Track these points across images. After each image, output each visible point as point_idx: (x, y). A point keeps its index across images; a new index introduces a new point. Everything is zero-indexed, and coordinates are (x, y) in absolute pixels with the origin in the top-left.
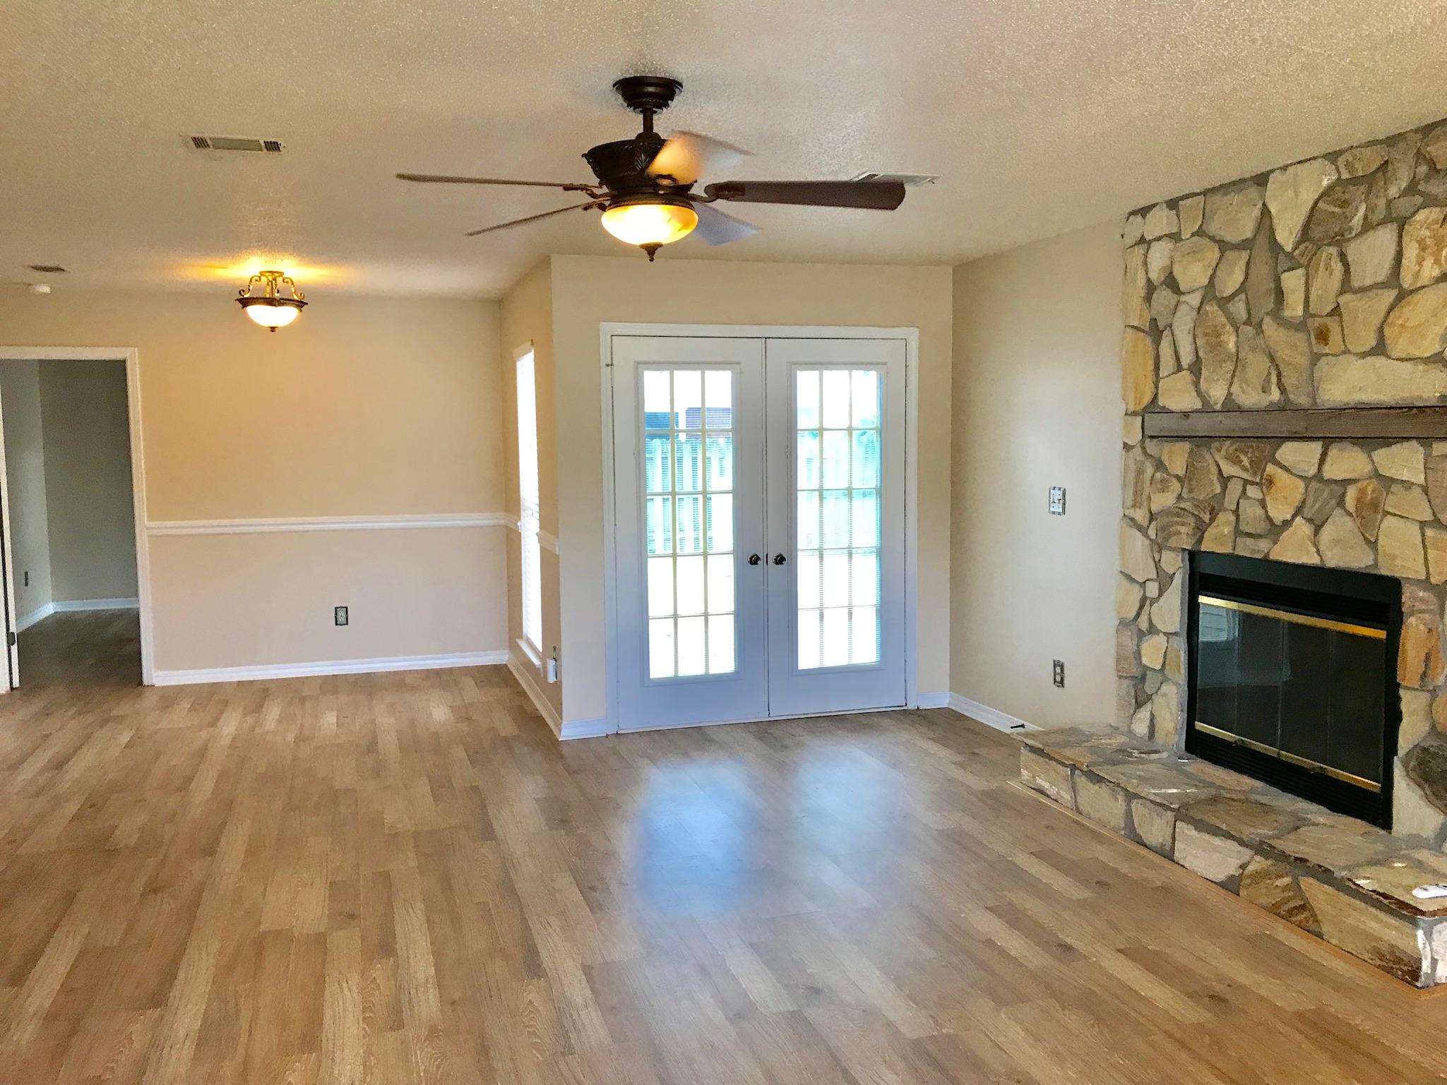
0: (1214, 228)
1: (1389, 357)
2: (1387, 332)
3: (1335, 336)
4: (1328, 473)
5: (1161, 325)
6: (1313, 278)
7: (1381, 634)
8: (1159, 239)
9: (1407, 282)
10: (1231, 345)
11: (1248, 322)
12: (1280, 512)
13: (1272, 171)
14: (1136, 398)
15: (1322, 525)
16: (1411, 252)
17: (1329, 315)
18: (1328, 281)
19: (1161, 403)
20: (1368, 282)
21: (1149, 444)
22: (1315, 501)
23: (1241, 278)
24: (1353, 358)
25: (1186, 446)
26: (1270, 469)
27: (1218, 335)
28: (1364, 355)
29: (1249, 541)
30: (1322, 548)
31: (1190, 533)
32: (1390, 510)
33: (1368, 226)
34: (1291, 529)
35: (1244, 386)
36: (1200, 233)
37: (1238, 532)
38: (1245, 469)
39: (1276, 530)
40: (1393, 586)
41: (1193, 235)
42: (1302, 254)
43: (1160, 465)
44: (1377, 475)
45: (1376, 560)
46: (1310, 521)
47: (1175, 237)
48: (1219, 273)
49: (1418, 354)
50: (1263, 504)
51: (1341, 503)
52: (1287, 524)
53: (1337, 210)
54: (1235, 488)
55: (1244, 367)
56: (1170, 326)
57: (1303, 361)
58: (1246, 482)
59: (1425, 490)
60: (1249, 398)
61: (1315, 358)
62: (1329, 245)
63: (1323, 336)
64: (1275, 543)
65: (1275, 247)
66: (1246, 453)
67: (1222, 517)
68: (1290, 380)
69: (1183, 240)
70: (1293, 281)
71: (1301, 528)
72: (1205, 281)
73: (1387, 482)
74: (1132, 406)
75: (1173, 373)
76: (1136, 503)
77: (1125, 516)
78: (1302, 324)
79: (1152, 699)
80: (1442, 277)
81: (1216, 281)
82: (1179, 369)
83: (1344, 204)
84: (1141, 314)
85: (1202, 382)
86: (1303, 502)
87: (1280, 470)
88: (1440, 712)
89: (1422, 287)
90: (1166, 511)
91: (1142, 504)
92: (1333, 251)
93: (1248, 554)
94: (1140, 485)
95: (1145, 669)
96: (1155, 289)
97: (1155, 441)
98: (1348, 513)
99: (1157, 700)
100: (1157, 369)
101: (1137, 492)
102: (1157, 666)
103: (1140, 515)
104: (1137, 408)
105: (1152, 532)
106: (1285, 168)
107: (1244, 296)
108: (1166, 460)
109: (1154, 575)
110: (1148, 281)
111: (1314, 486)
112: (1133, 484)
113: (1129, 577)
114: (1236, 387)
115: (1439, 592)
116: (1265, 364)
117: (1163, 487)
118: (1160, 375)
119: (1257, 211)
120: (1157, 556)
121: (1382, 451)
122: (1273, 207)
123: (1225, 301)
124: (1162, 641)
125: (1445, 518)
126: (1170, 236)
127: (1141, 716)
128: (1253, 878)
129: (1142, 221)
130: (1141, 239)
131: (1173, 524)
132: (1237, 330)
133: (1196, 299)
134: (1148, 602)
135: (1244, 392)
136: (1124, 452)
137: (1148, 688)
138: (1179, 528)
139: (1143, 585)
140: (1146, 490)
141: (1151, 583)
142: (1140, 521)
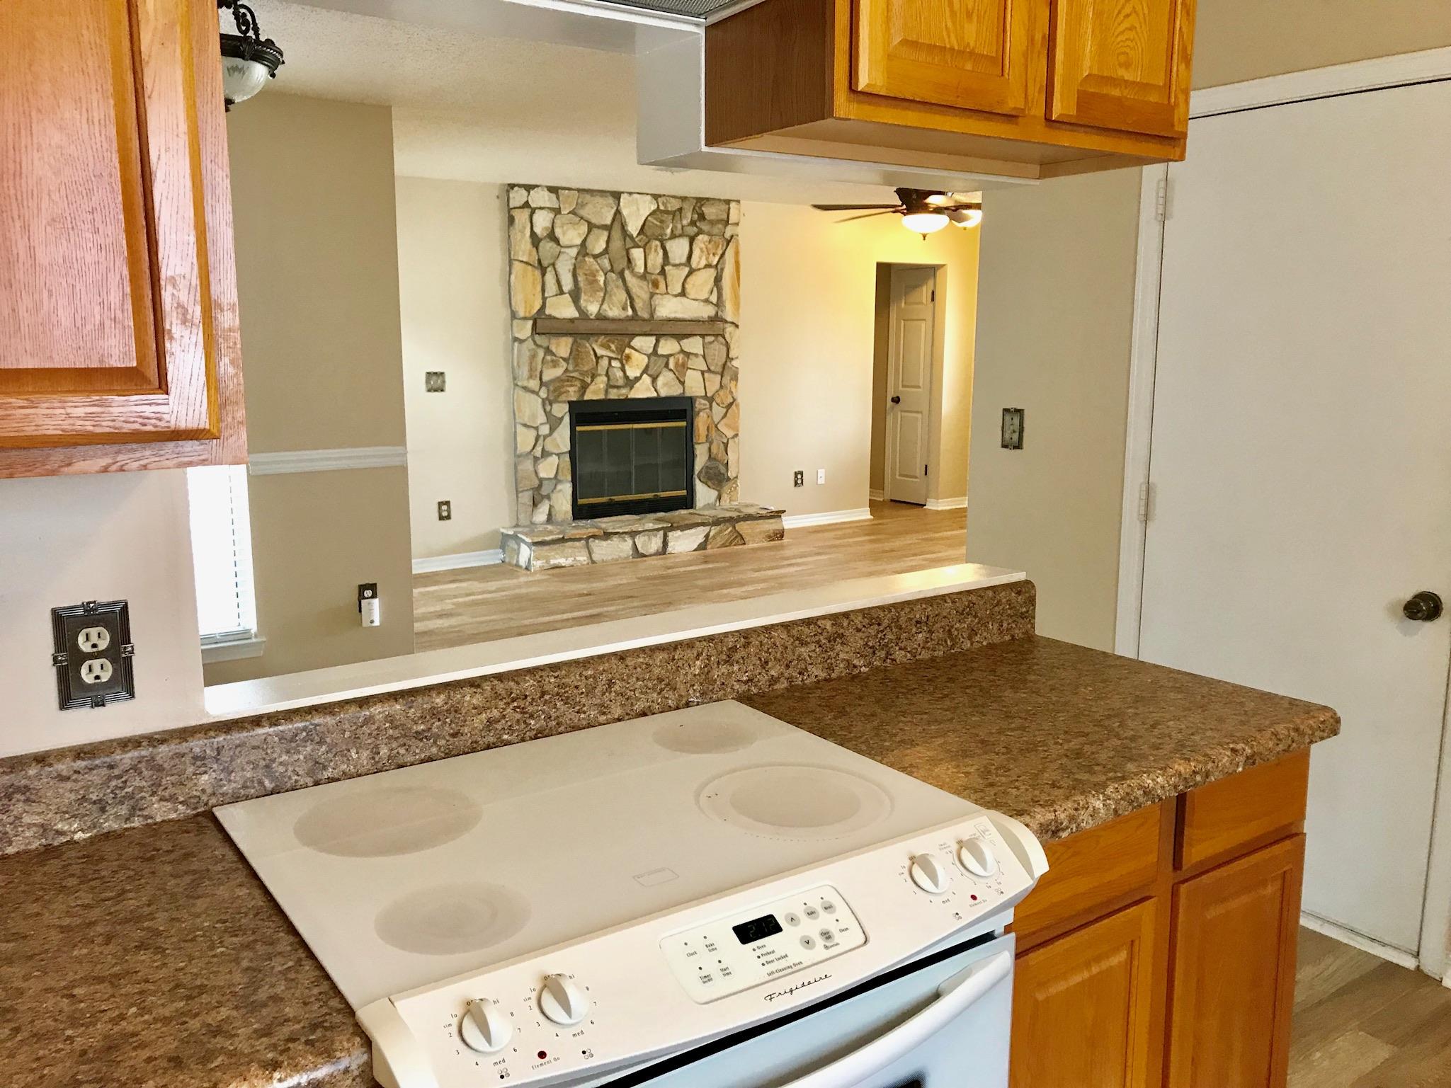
0: (583, 212)
1: (687, 298)
2: (687, 286)
3: (662, 285)
4: (660, 351)
5: (545, 263)
6: (648, 255)
7: (684, 424)
8: (541, 208)
9: (694, 266)
10: (602, 283)
11: (612, 270)
12: (632, 372)
13: (623, 193)
14: (526, 307)
15: (657, 376)
16: (696, 253)
17: (659, 274)
18: (656, 259)
19: (548, 312)
20: (677, 262)
21: (537, 337)
22: (655, 365)
23: (604, 246)
24: (671, 297)
25: (570, 340)
26: (628, 351)
27: (595, 276)
28: (676, 296)
29: (615, 391)
30: (658, 388)
31: (577, 391)
32: (690, 367)
33: (673, 236)
34: (641, 381)
35: (611, 306)
36: (573, 212)
37: (610, 386)
38: (613, 351)
39: (630, 383)
40: (691, 400)
41: (570, 213)
42: (640, 241)
43: (548, 351)
44: (682, 351)
45: (684, 390)
46: (650, 376)
47: (557, 211)
48: (588, 240)
49: (698, 298)
50: (624, 370)
51: (667, 365)
52: (637, 379)
53: (658, 223)
54: (604, 362)
55: (610, 296)
56: (553, 265)
57: (646, 296)
58: (610, 359)
59: (704, 357)
60: (613, 312)
61: (652, 295)
62: (656, 239)
63: (655, 284)
64: (631, 389)
65: (625, 233)
66: (613, 343)
67: (598, 379)
68: (639, 305)
69: (561, 214)
70: (637, 254)
71: (646, 379)
72: (578, 241)
73: (688, 355)
74: (521, 314)
75: (556, 295)
76: (531, 377)
77: (517, 385)
78: (643, 277)
79: (548, 497)
80: (708, 266)
81: (587, 244)
82: (561, 292)
83: (662, 222)
84: (530, 254)
85: (582, 301)
86: (647, 366)
87: (633, 351)
88: (714, 450)
89: (699, 269)
90: (558, 379)
91: (536, 376)
92: (658, 243)
93: (616, 398)
94: (534, 364)
95: (541, 480)
96: (540, 240)
97: (544, 336)
98: (671, 370)
99: (553, 496)
100: (543, 291)
101: (531, 370)
102: (552, 476)
103: (534, 384)
104: (527, 315)
105: (543, 393)
106: (631, 193)
107: (607, 256)
108: (553, 349)
109: (546, 421)
110: (533, 234)
111: (653, 358)
112: (527, 364)
113: (525, 425)
114: (605, 306)
115: (711, 400)
116: (624, 296)
117: (555, 364)
118: (546, 295)
119: (613, 211)
120: (548, 408)
121: (685, 341)
122: (625, 212)
123: (596, 257)
124: (554, 459)
125: (712, 368)
126: (551, 209)
127: (541, 510)
128: (714, 537)
129: (526, 193)
130: (526, 205)
131: (563, 386)
132: (605, 274)
133: (574, 252)
134: (542, 438)
135: (611, 309)
136: (516, 344)
137: (544, 491)
138: (568, 389)
139: (537, 428)
140: (539, 368)
141: (543, 426)
142: (534, 388)
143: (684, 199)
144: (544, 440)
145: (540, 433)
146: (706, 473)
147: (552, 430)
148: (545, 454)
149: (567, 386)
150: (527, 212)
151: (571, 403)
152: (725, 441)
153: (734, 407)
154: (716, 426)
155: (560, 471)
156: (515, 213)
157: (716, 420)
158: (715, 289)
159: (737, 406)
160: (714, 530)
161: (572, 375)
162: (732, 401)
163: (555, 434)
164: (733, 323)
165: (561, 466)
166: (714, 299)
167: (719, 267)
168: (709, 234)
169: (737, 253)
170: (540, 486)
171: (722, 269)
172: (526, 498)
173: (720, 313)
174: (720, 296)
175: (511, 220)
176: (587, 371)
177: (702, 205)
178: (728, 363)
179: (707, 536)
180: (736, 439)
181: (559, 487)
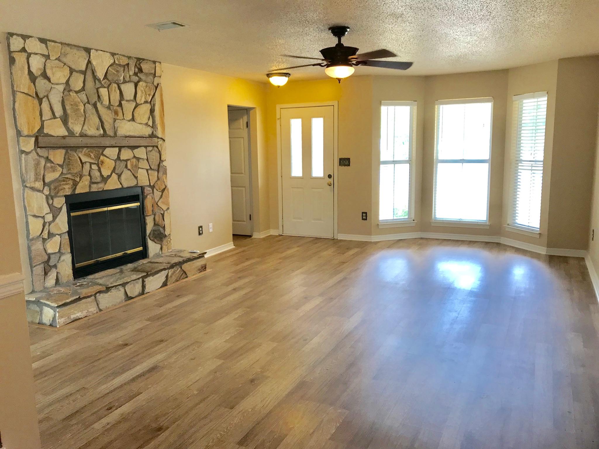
0: (64, 60)
1: (136, 122)
2: (135, 115)
3: (120, 114)
4: (122, 157)
5: (41, 95)
6: (111, 93)
7: (139, 204)
8: (36, 54)
9: (138, 101)
10: (82, 111)
11: (88, 102)
12: (106, 172)
13: (92, 49)
14: (29, 128)
15: (121, 174)
16: (139, 93)
17: (118, 106)
18: (115, 97)
19: (46, 131)
20: (128, 99)
21: (39, 150)
22: (119, 167)
23: (82, 85)
24: (126, 121)
25: (63, 151)
26: (102, 158)
27: (77, 106)
28: (129, 121)
29: (95, 185)
30: (122, 182)
31: (70, 187)
32: (140, 167)
33: (125, 82)
34: (111, 178)
35: (89, 127)
36: (58, 59)
37: (92, 183)
38: (92, 159)
39: (105, 180)
40: (142, 188)
41: (56, 59)
42: (105, 83)
43: (47, 159)
44: (135, 157)
45: (137, 182)
46: (117, 174)
47: (47, 57)
48: (71, 79)
49: (142, 122)
50: (100, 171)
51: (126, 166)
52: (109, 177)
53: (115, 72)
54: (87, 167)
55: (89, 120)
56: (47, 97)
57: (111, 121)
58: (91, 164)
59: (147, 160)
60: (91, 131)
61: (115, 120)
62: (115, 83)
63: (116, 113)
64: (105, 184)
65: (95, 77)
66: (92, 153)
67: (84, 178)
68: (107, 127)
69: (50, 60)
70: (104, 92)
71: (115, 177)
72: (64, 81)
73: (138, 159)
74: (25, 133)
75: (51, 119)
76: (36, 180)
77: (27, 187)
78: (109, 107)
79: (55, 266)
80: (146, 102)
81: (70, 83)
82: (54, 117)
83: (117, 71)
84: (29, 88)
85: (70, 123)
86: (115, 168)
87: (105, 158)
88: (157, 218)
89: (141, 104)
90: (56, 180)
91: (40, 179)
92: (116, 85)
93: (97, 190)
94: (38, 171)
95: (49, 255)
96: (36, 78)
97: (44, 149)
98: (129, 170)
99: (59, 265)
100: (41, 115)
101: (36, 174)
102: (57, 251)
103: (38, 185)
104: (31, 134)
105: (46, 191)
106: (97, 50)
107: (84, 92)
108: (51, 157)
109: (49, 211)
110: (30, 72)
111: (118, 162)
112: (33, 170)
113: (35, 216)
114: (85, 127)
115: (153, 187)
116: (97, 120)
117: (54, 170)
118: (43, 119)
119: (86, 62)
120: (51, 202)
121: (136, 150)
122: (94, 63)
123: (77, 92)
124: (57, 239)
125: (152, 167)
126: (43, 55)
127: (51, 277)
128: (171, 277)
129: (23, 41)
130: (24, 50)
131: (60, 185)
132: (84, 105)
133: (61, 88)
134: (48, 224)
135: (89, 130)
136: (23, 155)
137: (52, 263)
138: (64, 186)
139: (43, 217)
140: (42, 172)
141: (48, 215)
142: (39, 188)
143: (129, 58)
144: (49, 225)
145: (46, 221)
146: (154, 234)
147: (54, 218)
148: (51, 235)
149: (63, 184)
150: (25, 55)
151: (66, 197)
152: (162, 212)
153: (166, 190)
154: (157, 204)
155: (62, 246)
156: (15, 55)
157: (157, 200)
158: (151, 117)
159: (168, 190)
160: (171, 272)
161: (66, 176)
162: (164, 187)
163: (57, 220)
164: (162, 138)
165: (63, 242)
166: (150, 123)
167: (152, 103)
168: (145, 82)
169: (161, 95)
170: (49, 258)
171: (154, 105)
172: (39, 270)
173: (154, 132)
174: (154, 122)
175: (12, 61)
176: (76, 173)
177: (140, 63)
178: (161, 164)
179: (167, 277)
180: (168, 211)
181: (63, 258)
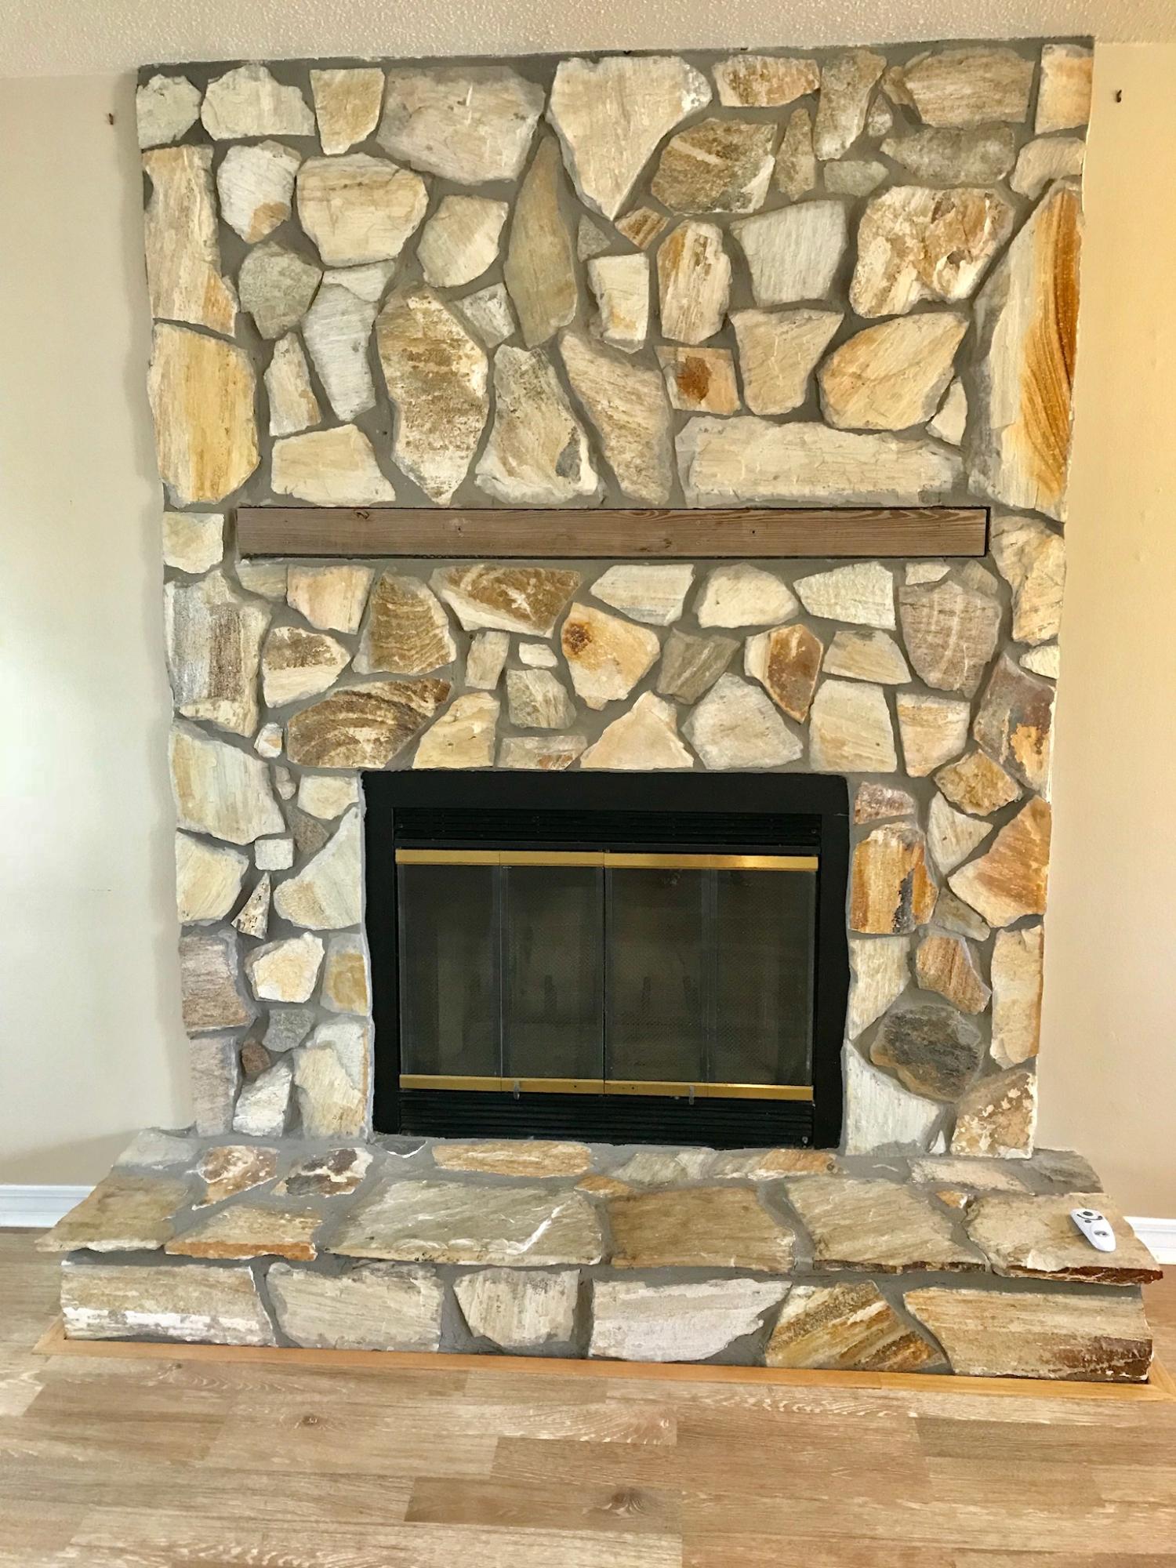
0: (406, 144)
1: (830, 426)
2: (827, 383)
3: (721, 383)
4: (709, 615)
5: (268, 327)
6: (668, 276)
7: (810, 863)
8: (250, 141)
9: (863, 303)
10: (476, 384)
11: (518, 339)
12: (599, 686)
13: (566, 57)
14: (201, 476)
15: (699, 700)
16: (874, 258)
17: (709, 343)
18: (699, 290)
19: (278, 486)
20: (789, 295)
21: (243, 568)
22: (686, 663)
23: (490, 253)
24: (759, 425)
25: (360, 577)
26: (579, 613)
27: (445, 361)
28: (781, 420)
29: (531, 743)
30: (698, 740)
31: (382, 739)
32: (834, 671)
33: (778, 200)
34: (627, 717)
35: (514, 463)
36: (371, 147)
37: (506, 727)
38: (521, 615)
39: (591, 719)
40: (837, 786)
41: (354, 149)
42: (637, 228)
43: (282, 610)
44: (803, 615)
45: (806, 751)
46: (669, 698)
47: (307, 147)
48: (430, 236)
49: (882, 423)
50: (562, 675)
51: (736, 664)
52: (617, 708)
53: (713, 159)
54: (490, 653)
55: (511, 427)
56: (297, 330)
57: (648, 421)
58: (515, 640)
59: (898, 636)
60: (525, 482)
61: (679, 420)
62: (699, 219)
63: (694, 381)
64: (590, 744)
65: (573, 206)
66: (521, 587)
67: (466, 705)
68: (623, 454)
69: (325, 156)
70: (621, 276)
71: (653, 711)
72: (395, 248)
73: (828, 629)
74: (187, 493)
75: (309, 430)
76: (218, 692)
77: (182, 718)
78: (646, 357)
79: (289, 1058)
80: (932, 304)
81: (423, 252)
82: (326, 417)
83: (728, 152)
84: (210, 302)
85: (400, 447)
86: (656, 669)
87: (601, 616)
88: (930, 961)
89: (891, 317)
90: (320, 703)
91: (237, 690)
92: (709, 232)
93: (532, 766)
94: (229, 654)
95: (265, 1012)
96: (247, 249)
97: (267, 564)
98: (752, 681)
99: (304, 1059)
100: (262, 414)
101: (219, 670)
102: (302, 996)
103: (231, 713)
104: (208, 495)
105: (268, 744)
106: (595, 58)
107: (500, 290)
108: (301, 601)
109: (279, 827)
110: (224, 231)
111: (678, 642)
112: (206, 653)
113: (206, 839)
114: (490, 463)
115: (926, 788)
116: (564, 423)
117: (304, 653)
118: (273, 431)
119: (524, 131)
120: (286, 791)
121: (817, 580)
122: (570, 129)
123: (452, 296)
124: (305, 952)
125: (933, 677)
126: (286, 142)
127: (262, 1095)
128: (801, 1325)
129: (192, 94)
130: (197, 134)
131: (335, 724)
132: (490, 355)
133: (372, 283)
134: (266, 880)
135: (511, 472)
136: (171, 589)
137: (276, 1038)
138: (351, 731)
139: (249, 850)
140: (250, 663)
141: (271, 843)
142: (232, 724)
143: (827, 57)
144: (273, 887)
145: (259, 866)
146: (895, 1038)
147: (300, 859)
148: (278, 928)
149: (350, 723)
150: (195, 158)
151: (369, 779)
152: (981, 936)
153: (1024, 817)
154: (944, 883)
155: (329, 983)
156: (158, 167)
157: (945, 859)
158: (958, 389)
159: (1041, 815)
160: (802, 1301)
161: (362, 688)
162: (1015, 794)
163: (309, 873)
164: (1033, 514)
165: (333, 969)
166: (951, 424)
167: (981, 305)
168: (937, 182)
169: (1066, 251)
170: (262, 1023)
171: (992, 315)
172: (215, 1053)
173: (975, 477)
174: (977, 415)
175: (146, 190)
176: (417, 680)
177: (907, 73)
178: (1007, 663)
179: (770, 1316)
180: (1029, 936)
181: (324, 1034)
